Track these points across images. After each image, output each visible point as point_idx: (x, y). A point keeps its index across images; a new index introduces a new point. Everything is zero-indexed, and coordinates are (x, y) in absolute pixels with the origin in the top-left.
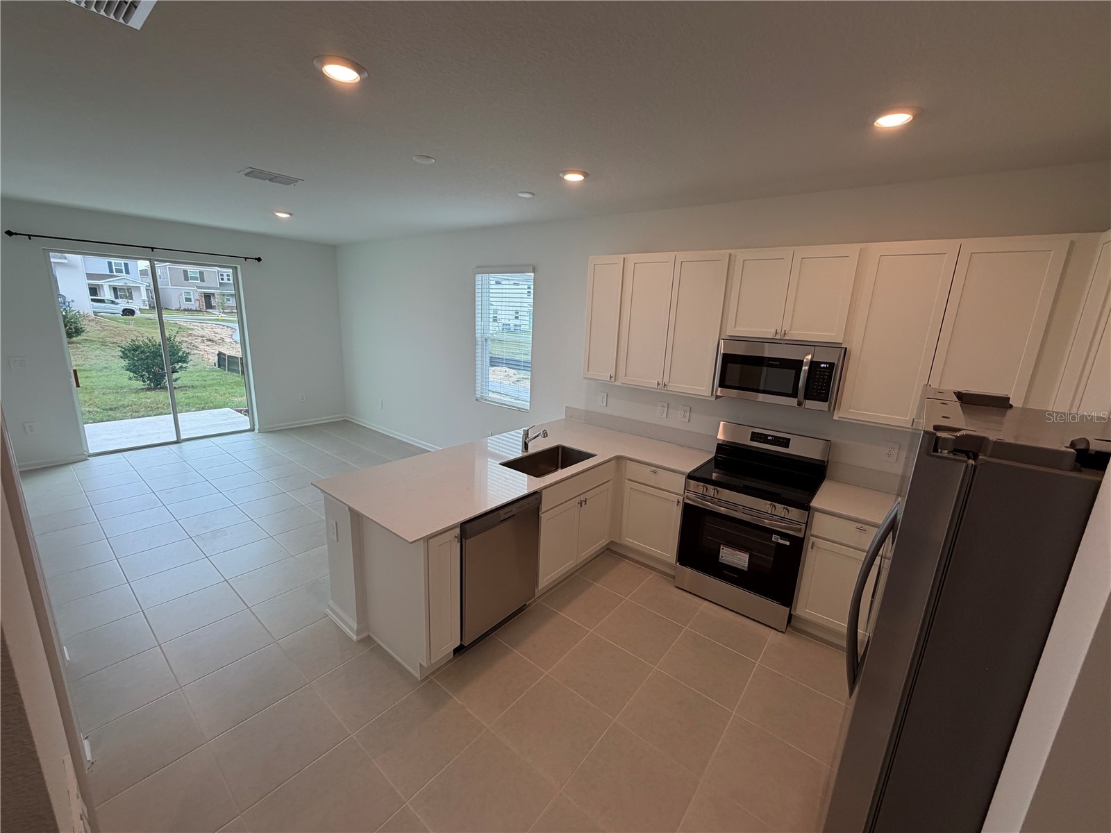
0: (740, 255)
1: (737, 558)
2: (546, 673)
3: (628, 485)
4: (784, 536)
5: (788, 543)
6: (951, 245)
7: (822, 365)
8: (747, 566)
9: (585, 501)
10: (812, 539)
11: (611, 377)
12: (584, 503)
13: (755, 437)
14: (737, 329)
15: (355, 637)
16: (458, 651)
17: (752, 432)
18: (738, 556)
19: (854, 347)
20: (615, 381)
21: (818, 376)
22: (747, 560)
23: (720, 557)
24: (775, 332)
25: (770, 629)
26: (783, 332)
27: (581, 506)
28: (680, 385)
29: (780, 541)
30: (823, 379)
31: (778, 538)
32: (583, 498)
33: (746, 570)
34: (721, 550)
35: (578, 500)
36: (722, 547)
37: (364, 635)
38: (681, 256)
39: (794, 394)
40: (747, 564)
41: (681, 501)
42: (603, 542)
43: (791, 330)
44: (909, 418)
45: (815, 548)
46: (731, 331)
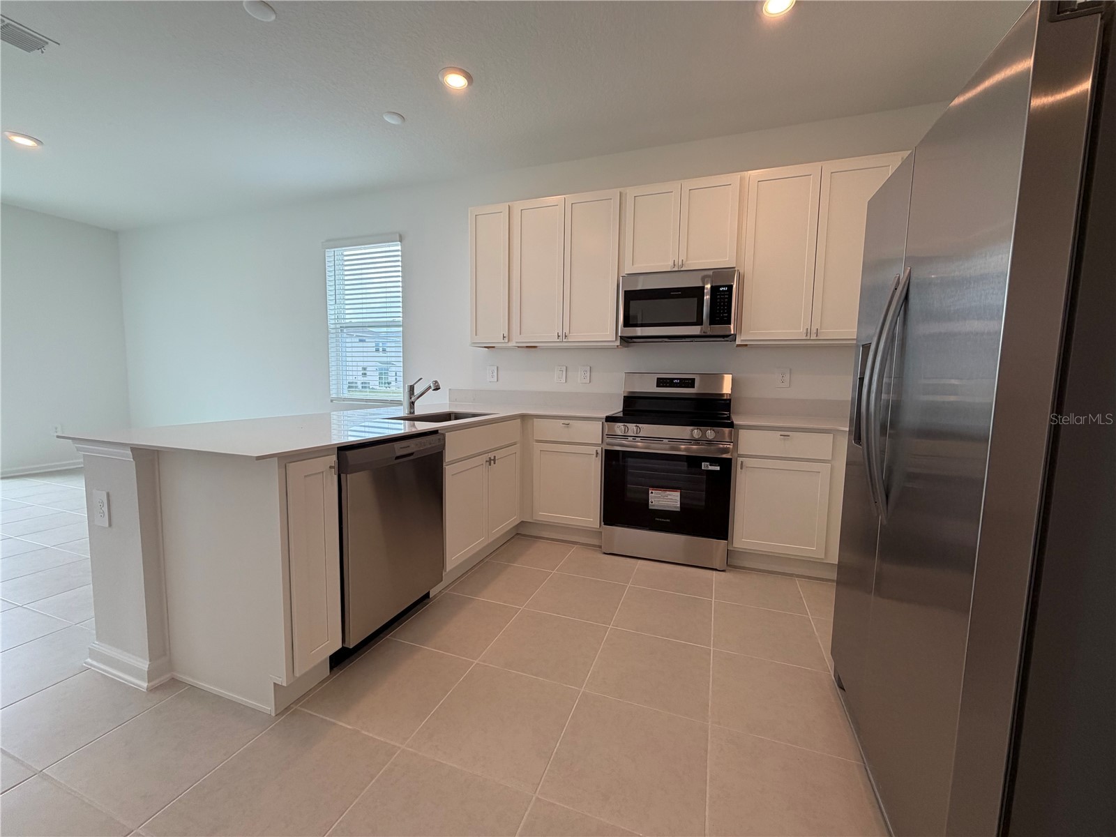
0: (631, 192)
1: (666, 500)
2: (476, 662)
3: (538, 447)
4: (713, 461)
5: (718, 468)
6: (813, 168)
7: (721, 289)
8: (679, 506)
9: (494, 460)
10: (740, 460)
11: (504, 337)
12: (492, 462)
13: (661, 382)
14: (635, 266)
15: (145, 685)
16: (339, 660)
17: (658, 378)
18: (669, 497)
19: (747, 268)
20: (509, 341)
21: (718, 300)
22: (679, 498)
23: (650, 503)
24: (672, 264)
25: (711, 571)
26: (680, 263)
27: (490, 464)
28: (582, 334)
29: (711, 468)
30: (724, 302)
31: (707, 466)
32: (491, 455)
33: (679, 510)
34: (650, 495)
35: (485, 457)
36: (650, 491)
37: (165, 678)
38: (571, 198)
39: (699, 322)
40: (679, 503)
41: (600, 452)
42: (513, 521)
43: (687, 260)
44: (802, 330)
45: (744, 468)
46: (629, 269)
